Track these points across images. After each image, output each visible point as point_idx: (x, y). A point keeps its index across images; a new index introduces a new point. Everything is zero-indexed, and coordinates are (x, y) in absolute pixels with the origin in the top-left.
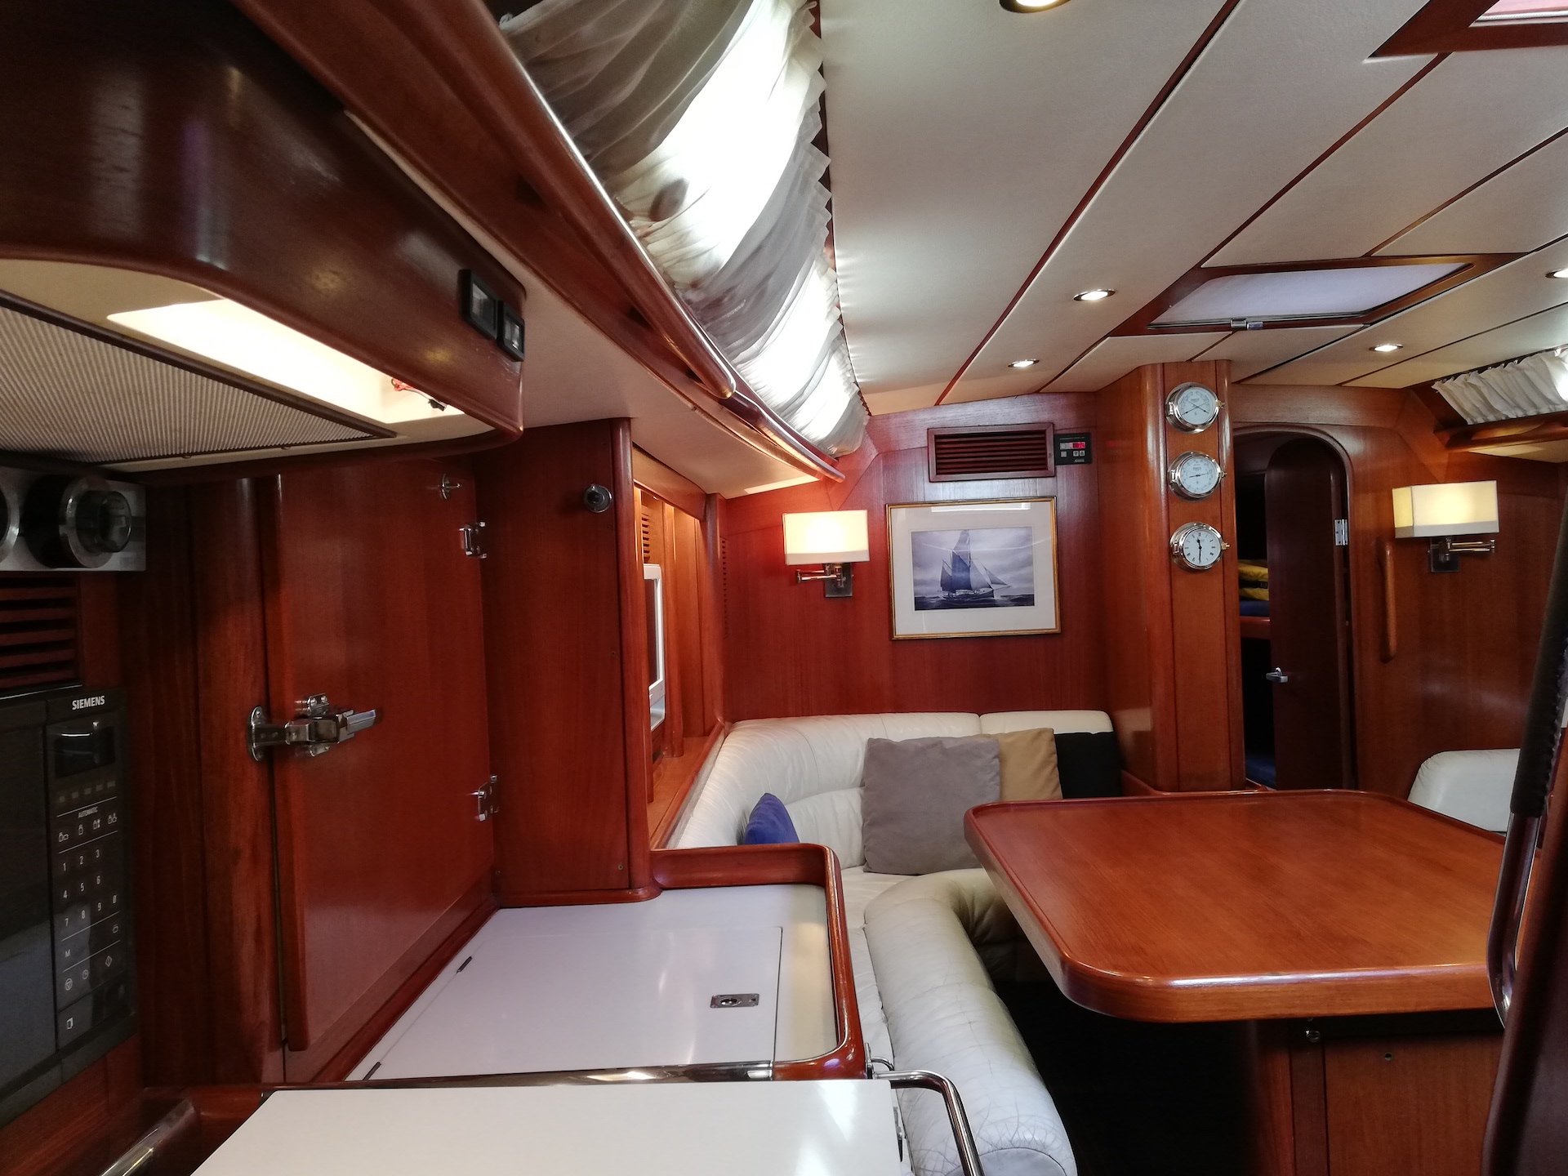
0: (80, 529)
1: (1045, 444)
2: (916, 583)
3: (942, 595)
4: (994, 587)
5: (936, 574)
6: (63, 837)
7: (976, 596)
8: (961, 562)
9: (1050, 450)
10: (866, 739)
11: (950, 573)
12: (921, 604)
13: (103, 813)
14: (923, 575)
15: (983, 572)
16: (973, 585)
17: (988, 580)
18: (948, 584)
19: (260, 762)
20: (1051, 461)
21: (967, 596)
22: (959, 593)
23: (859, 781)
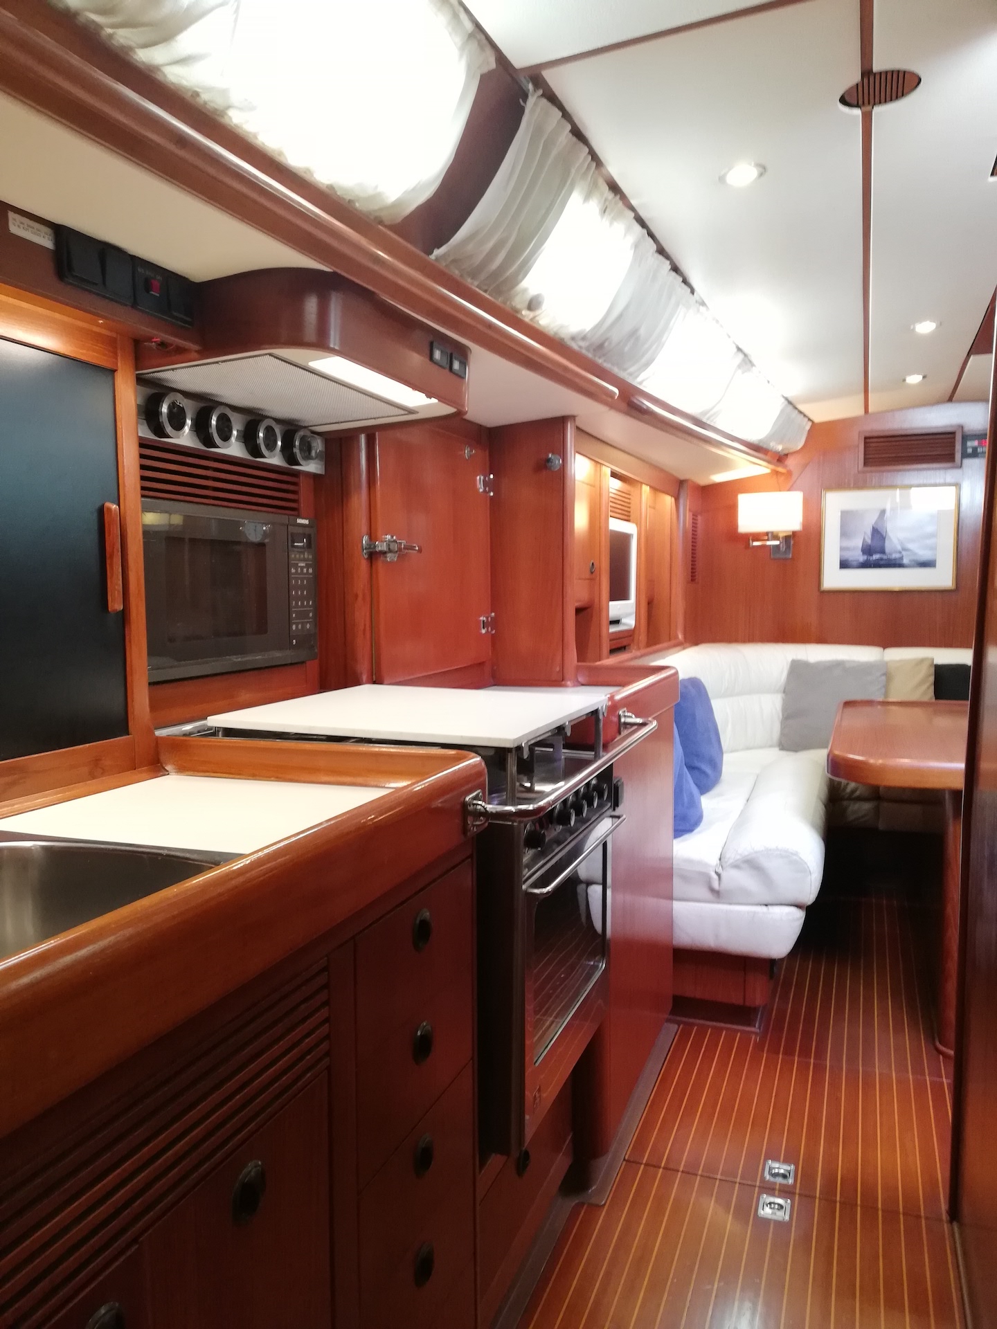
0: (301, 450)
1: (954, 442)
2: (842, 549)
3: (862, 558)
4: (904, 553)
5: (857, 543)
6: (293, 571)
7: (889, 560)
8: (878, 534)
9: (958, 447)
10: (790, 660)
11: (869, 541)
12: (844, 565)
13: (308, 566)
14: (848, 543)
15: (895, 541)
16: (887, 550)
17: (899, 548)
18: (867, 550)
19: (367, 559)
20: (958, 456)
21: (882, 559)
22: (876, 557)
23: (782, 689)
